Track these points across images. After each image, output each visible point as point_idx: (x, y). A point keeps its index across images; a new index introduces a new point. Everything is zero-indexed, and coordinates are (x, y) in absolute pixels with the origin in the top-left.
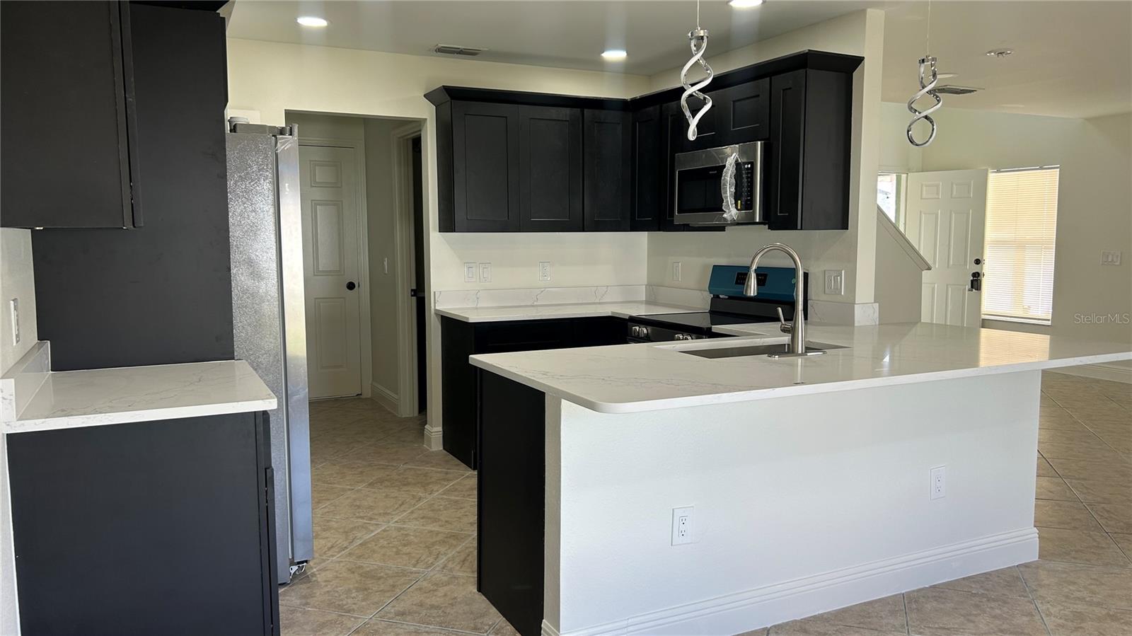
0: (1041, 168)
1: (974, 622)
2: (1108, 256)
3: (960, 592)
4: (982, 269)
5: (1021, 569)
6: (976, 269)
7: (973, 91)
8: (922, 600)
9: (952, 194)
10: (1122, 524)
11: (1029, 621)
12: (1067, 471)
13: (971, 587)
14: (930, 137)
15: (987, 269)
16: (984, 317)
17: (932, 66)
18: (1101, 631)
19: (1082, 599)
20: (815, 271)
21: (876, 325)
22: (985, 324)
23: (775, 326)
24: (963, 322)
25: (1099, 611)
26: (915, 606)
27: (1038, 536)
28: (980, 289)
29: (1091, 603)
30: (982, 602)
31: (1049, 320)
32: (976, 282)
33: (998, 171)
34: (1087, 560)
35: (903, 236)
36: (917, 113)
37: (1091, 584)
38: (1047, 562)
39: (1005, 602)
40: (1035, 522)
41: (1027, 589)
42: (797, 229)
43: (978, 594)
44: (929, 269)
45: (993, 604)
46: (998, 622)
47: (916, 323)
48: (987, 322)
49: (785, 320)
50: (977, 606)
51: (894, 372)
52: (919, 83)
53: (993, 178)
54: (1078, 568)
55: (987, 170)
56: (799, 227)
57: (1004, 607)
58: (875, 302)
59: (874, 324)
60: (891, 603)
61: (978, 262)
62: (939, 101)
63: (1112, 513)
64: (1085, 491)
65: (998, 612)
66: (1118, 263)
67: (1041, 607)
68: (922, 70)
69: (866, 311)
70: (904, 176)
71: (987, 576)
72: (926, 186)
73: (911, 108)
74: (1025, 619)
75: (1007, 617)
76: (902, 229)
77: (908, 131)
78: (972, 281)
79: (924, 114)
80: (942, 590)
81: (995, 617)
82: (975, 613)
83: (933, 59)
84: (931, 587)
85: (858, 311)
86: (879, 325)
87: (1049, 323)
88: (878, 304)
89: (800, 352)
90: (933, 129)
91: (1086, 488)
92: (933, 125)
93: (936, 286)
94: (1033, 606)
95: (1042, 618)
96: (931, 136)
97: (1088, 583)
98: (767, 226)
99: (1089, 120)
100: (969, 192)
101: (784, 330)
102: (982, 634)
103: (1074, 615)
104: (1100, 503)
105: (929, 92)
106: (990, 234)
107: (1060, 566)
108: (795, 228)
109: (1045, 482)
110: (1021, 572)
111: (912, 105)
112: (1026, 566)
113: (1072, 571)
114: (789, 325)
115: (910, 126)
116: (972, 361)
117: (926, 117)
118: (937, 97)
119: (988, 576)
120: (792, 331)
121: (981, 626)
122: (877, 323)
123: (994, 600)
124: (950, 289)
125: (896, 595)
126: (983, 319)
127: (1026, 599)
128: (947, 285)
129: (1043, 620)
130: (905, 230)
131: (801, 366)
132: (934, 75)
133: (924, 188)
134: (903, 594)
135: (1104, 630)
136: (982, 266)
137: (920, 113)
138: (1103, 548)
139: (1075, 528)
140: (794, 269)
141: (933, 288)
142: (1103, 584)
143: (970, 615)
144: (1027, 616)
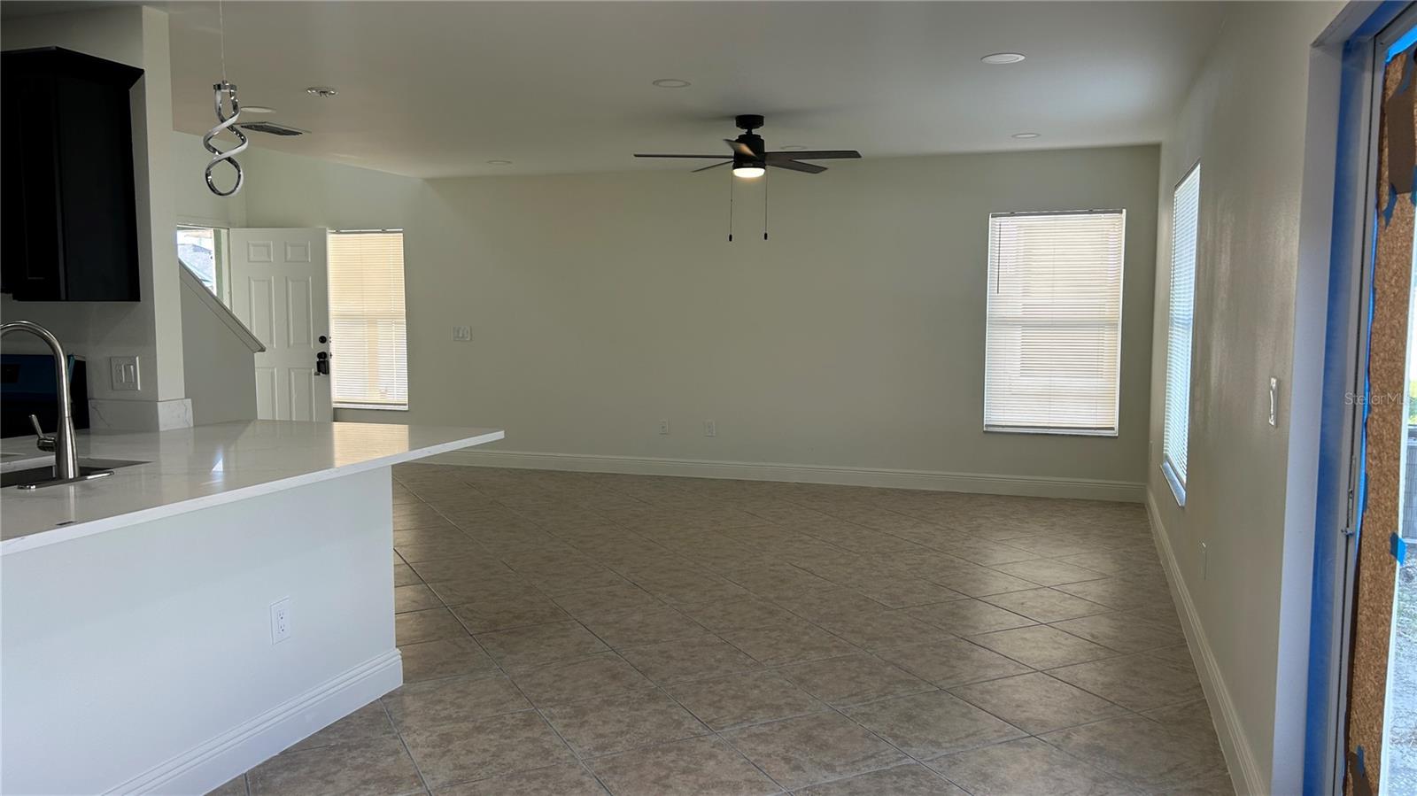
0: (384, 232)
1: (332, 782)
2: (458, 332)
3: (317, 750)
4: (328, 348)
5: (385, 701)
6: (321, 348)
7: (297, 133)
8: (270, 774)
9: (286, 258)
10: (485, 622)
11: (395, 761)
12: (430, 574)
13: (329, 739)
14: (237, 186)
15: (334, 347)
16: (335, 405)
17: (231, 95)
18: (468, 748)
19: (449, 718)
20: (96, 359)
21: (189, 428)
22: (338, 415)
23: (30, 442)
24: (311, 417)
25: (466, 726)
26: (260, 786)
27: (400, 657)
28: (328, 373)
29: (457, 720)
30: (342, 754)
31: (405, 405)
32: (323, 364)
33: (338, 232)
34: (452, 672)
35: (229, 313)
36: (217, 153)
37: (458, 698)
38: (413, 684)
39: (368, 746)
40: (397, 640)
41: (392, 723)
42: (59, 300)
43: (337, 745)
44: (263, 350)
45: (354, 753)
46: (360, 773)
47: (249, 421)
48: (339, 411)
49: (43, 432)
50: (336, 761)
51: (230, 485)
52: (216, 116)
53: (332, 240)
54: (444, 684)
55: (325, 230)
56: (63, 296)
57: (366, 753)
58: (186, 398)
59: (187, 426)
60: (229, 791)
61: (323, 340)
62: (244, 141)
63: (477, 612)
64: (449, 593)
65: (361, 760)
66: (468, 339)
67: (407, 740)
68: (219, 98)
69: (173, 410)
70: (224, 232)
71: (347, 720)
72: (254, 245)
73: (208, 146)
74: (390, 759)
75: (371, 763)
76: (226, 303)
77: (207, 175)
78: (318, 363)
79: (227, 155)
80: (293, 754)
81: (357, 768)
82: (333, 770)
83: (232, 87)
84: (281, 753)
85: (162, 409)
86: (195, 426)
87: (406, 408)
88: (190, 400)
89: (71, 476)
90: (239, 176)
91: (451, 590)
92: (239, 171)
93: (276, 370)
94: (398, 742)
95: (409, 753)
96: (238, 184)
97: (454, 697)
98: (11, 295)
99: (427, 180)
100: (306, 255)
101: (44, 447)
102: (344, 794)
103: (442, 739)
104: (463, 603)
105: (231, 128)
106: (334, 307)
107: (426, 685)
108: (56, 298)
109: (408, 592)
110: (385, 704)
111: (210, 142)
112: (390, 695)
113: (437, 689)
114: (50, 438)
115: (208, 169)
116: (326, 461)
117: (229, 159)
118: (241, 135)
119: (349, 720)
120: (58, 448)
121: (341, 784)
122: (192, 425)
123: (356, 748)
124: (293, 373)
125: (236, 779)
126: (335, 409)
127: (391, 736)
128: (289, 369)
129: (409, 755)
130: (231, 306)
131: (76, 496)
132: (235, 107)
133: (251, 248)
134: (245, 774)
135: (472, 746)
136: (329, 345)
137: (220, 153)
138: (468, 653)
139: (441, 638)
140: (52, 357)
141: (273, 374)
142: (470, 694)
143: (329, 774)
144: (392, 755)
